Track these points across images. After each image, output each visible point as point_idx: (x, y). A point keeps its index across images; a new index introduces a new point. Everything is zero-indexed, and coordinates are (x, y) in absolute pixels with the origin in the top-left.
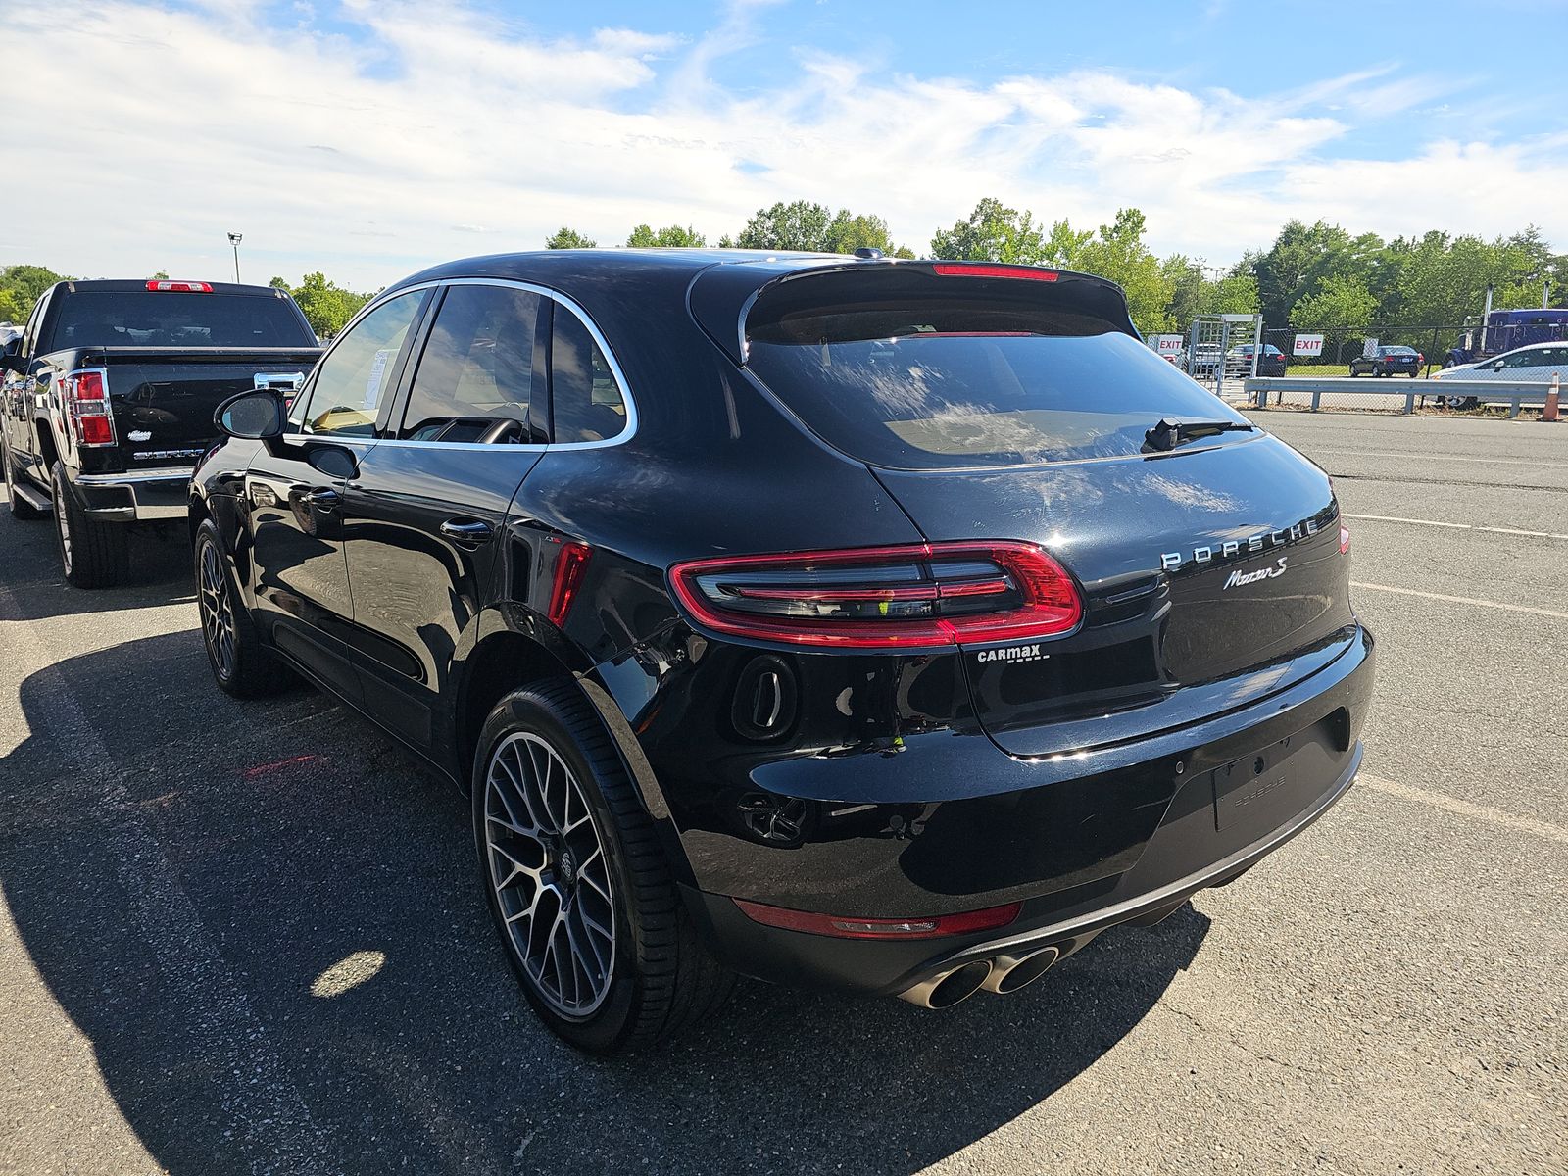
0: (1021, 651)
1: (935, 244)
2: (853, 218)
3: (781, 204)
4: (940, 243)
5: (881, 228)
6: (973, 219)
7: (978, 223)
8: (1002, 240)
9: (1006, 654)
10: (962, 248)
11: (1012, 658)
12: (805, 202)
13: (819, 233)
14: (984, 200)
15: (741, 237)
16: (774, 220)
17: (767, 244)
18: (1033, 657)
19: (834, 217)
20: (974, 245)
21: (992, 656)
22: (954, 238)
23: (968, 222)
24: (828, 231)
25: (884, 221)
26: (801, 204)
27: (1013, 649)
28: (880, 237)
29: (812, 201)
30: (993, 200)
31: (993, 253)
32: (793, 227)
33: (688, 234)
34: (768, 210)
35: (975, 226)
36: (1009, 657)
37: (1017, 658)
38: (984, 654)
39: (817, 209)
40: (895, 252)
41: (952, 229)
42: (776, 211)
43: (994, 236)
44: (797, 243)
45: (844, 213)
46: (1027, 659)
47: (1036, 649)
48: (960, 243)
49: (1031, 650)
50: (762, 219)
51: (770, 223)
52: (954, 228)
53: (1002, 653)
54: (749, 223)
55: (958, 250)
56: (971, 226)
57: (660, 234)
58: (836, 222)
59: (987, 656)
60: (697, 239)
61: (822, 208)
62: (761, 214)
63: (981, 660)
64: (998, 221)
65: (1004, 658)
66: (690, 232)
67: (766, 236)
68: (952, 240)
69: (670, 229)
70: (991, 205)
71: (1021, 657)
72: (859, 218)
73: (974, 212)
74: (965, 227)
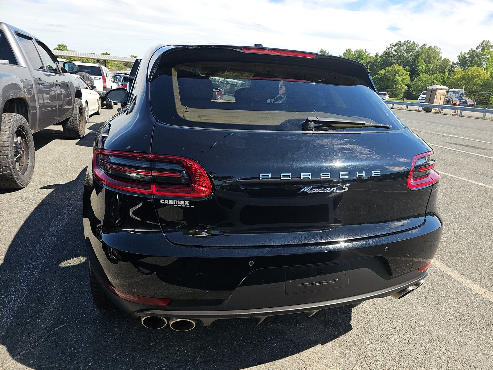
0: (180, 202)
1: (459, 57)
2: (428, 47)
3: (400, 42)
4: (461, 57)
5: (438, 51)
6: (477, 48)
7: (479, 50)
8: (489, 57)
9: (173, 202)
10: (470, 59)
11: (175, 204)
12: (409, 41)
13: (413, 52)
14: (484, 41)
15: (383, 53)
16: (396, 47)
17: (392, 56)
18: (186, 205)
19: (420, 46)
20: (476, 58)
21: (166, 202)
22: (468, 55)
23: (475, 49)
24: (416, 51)
25: (440, 48)
26: (408, 41)
27: (176, 201)
28: (437, 54)
29: (412, 40)
30: (487, 41)
31: (484, 61)
32: (403, 49)
33: (364, 52)
34: (394, 44)
35: (478, 51)
36: (174, 203)
37: (178, 205)
38: (163, 201)
39: (414, 43)
40: (442, 60)
41: (467, 52)
42: (398, 44)
43: (485, 55)
44: (403, 56)
45: (424, 45)
46: (183, 206)
47: (187, 203)
48: (470, 57)
49: (185, 203)
50: (392, 47)
51: (394, 48)
52: (469, 51)
53: (171, 202)
54: (387, 48)
55: (469, 59)
56: (476, 51)
57: (355, 52)
58: (420, 48)
59: (164, 202)
60: (367, 54)
61: (416, 43)
62: (392, 45)
63: (161, 202)
64: (488, 49)
65: (172, 203)
66: (365, 52)
67: (392, 53)
68: (467, 56)
69: (358, 50)
70: (486, 43)
71: (180, 205)
72: (430, 47)
73: (478, 46)
74: (474, 51)
